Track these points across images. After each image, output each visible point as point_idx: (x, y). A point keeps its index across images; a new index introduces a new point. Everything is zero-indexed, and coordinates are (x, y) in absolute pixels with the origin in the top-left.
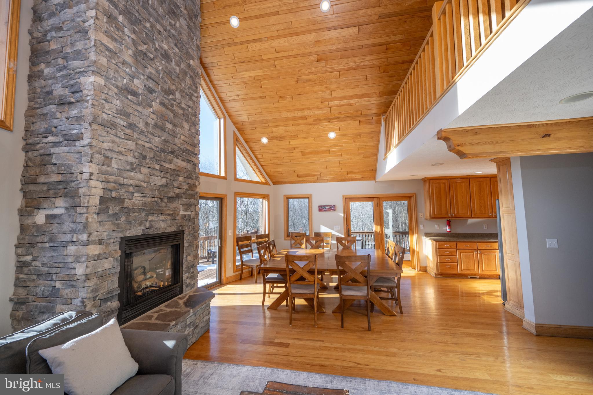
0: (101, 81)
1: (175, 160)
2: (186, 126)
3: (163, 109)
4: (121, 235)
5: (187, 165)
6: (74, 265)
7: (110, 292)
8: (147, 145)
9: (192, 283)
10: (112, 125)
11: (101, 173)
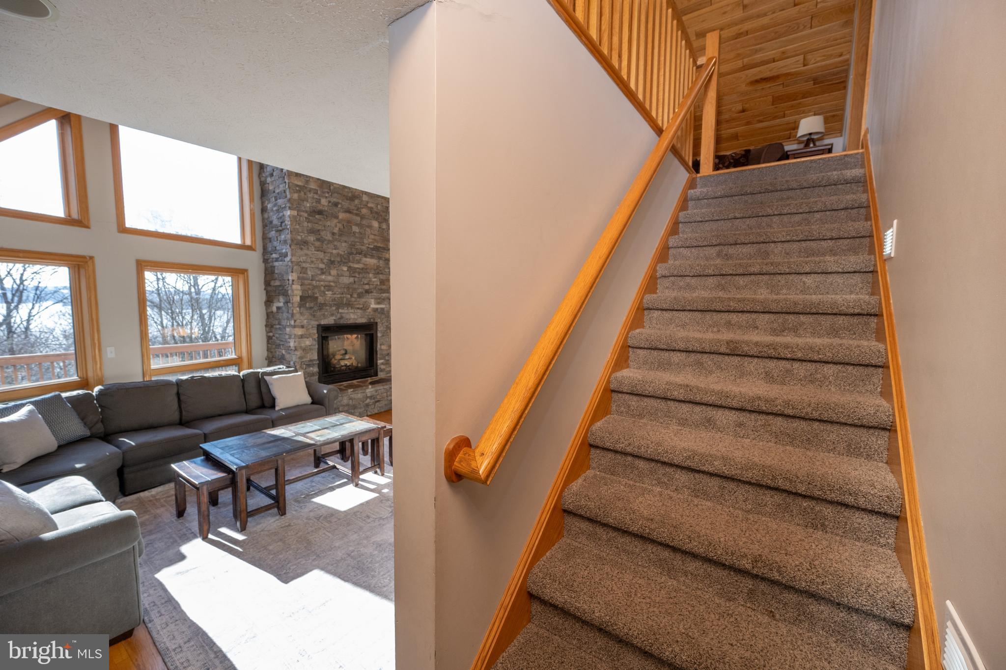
0: (295, 213)
1: (364, 259)
2: (375, 224)
3: (348, 215)
4: (317, 323)
5: (379, 262)
6: (289, 340)
7: (311, 361)
8: (334, 252)
9: (388, 369)
10: (305, 243)
11: (299, 278)
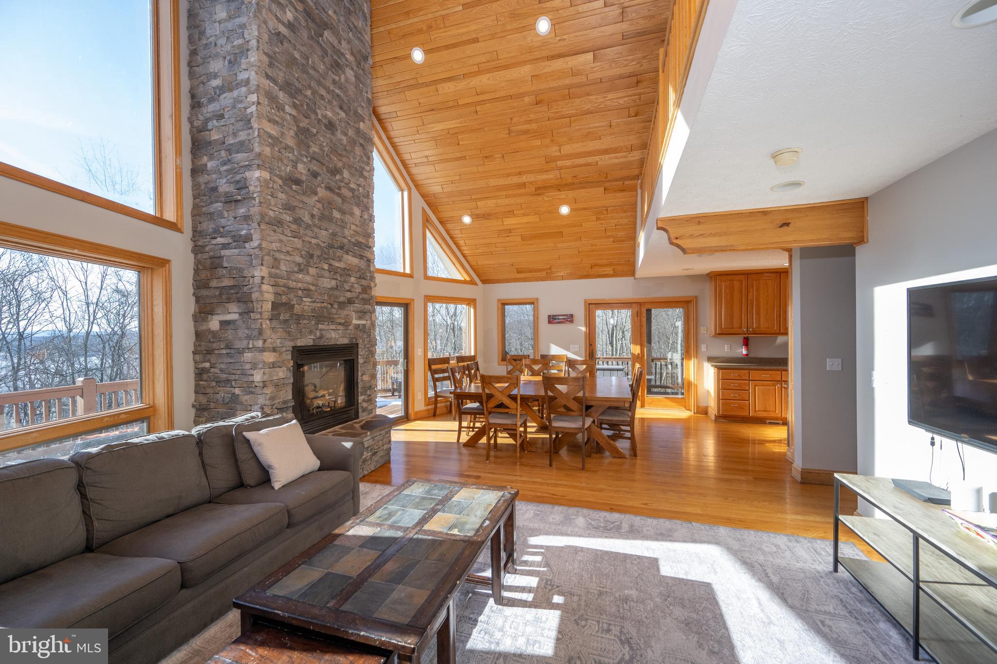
0: (266, 175)
1: (345, 256)
2: (357, 211)
3: (329, 194)
4: (292, 344)
5: (360, 261)
6: (252, 372)
7: (285, 402)
8: (314, 241)
9: (370, 408)
10: (279, 222)
11: (271, 275)
